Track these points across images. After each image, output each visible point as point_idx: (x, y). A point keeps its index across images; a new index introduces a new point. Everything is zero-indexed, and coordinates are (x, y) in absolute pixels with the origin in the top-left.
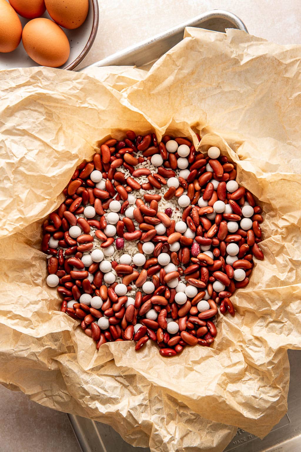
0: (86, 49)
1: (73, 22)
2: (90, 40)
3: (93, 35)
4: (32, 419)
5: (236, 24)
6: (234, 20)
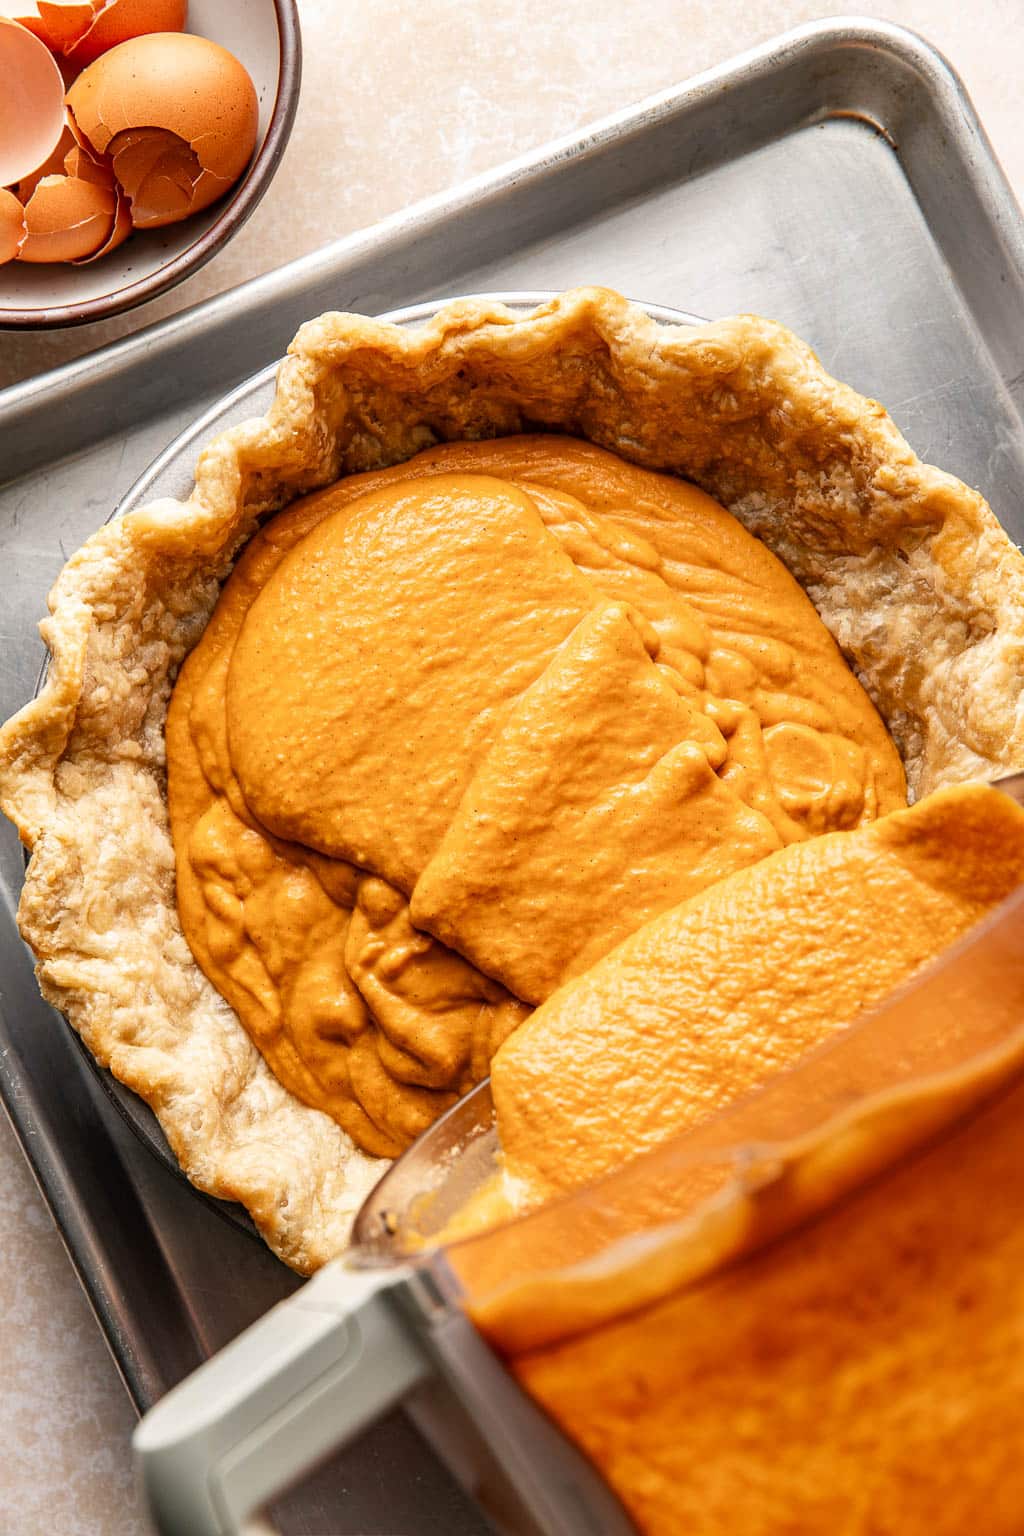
5: (923, 72)
6: (917, 57)
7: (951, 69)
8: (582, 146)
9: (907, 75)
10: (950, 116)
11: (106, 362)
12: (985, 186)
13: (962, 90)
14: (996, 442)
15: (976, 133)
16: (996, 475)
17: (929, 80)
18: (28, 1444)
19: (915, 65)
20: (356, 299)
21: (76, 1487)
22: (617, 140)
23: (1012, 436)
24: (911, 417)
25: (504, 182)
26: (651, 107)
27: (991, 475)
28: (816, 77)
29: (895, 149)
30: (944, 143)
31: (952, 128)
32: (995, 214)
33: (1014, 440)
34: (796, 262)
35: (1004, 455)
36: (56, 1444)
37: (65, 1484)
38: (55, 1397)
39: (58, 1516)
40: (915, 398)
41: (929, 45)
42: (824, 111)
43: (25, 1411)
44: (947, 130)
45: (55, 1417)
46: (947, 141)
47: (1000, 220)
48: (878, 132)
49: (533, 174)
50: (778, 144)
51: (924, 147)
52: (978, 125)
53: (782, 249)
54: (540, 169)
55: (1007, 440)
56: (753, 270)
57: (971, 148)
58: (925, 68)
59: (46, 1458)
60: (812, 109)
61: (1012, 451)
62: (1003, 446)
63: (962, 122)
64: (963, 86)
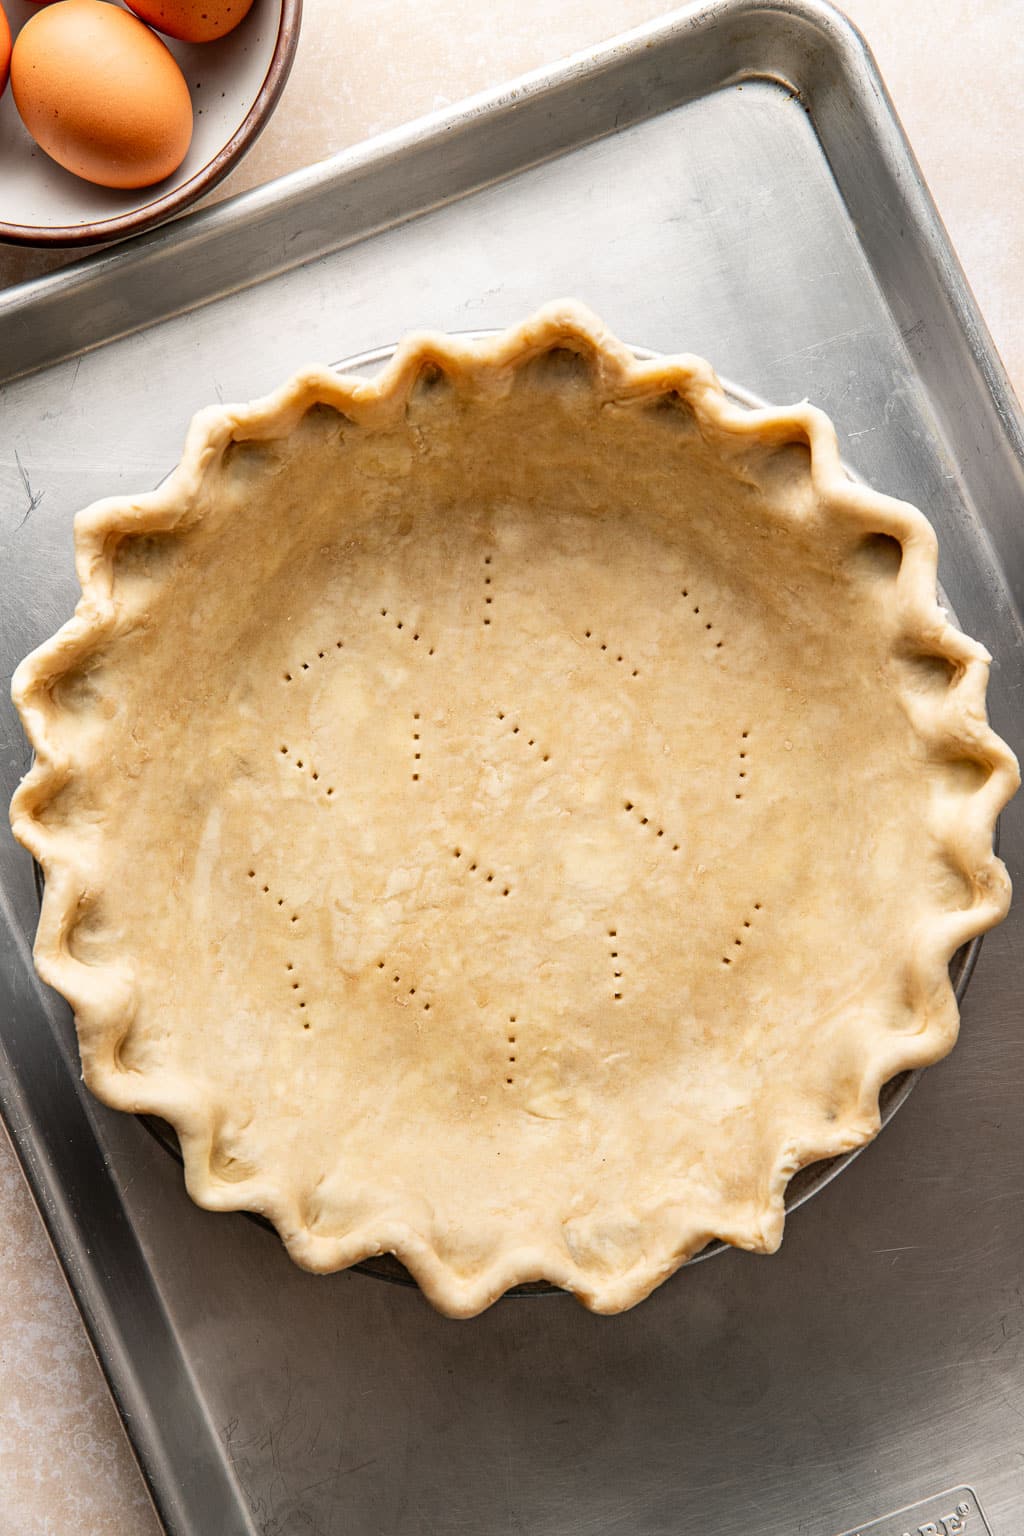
0: (254, 118)
1: (204, 16)
2: (269, 83)
3: (279, 66)
4: (47, 1518)
5: (832, 37)
6: (828, 23)
7: (859, 36)
8: (513, 96)
9: (818, 40)
10: (857, 79)
11: (62, 282)
12: (888, 145)
13: (869, 56)
14: (893, 387)
15: (880, 95)
16: (891, 419)
17: (838, 45)
18: (47, 1370)
19: (826, 31)
20: (300, 233)
21: (92, 1409)
22: (546, 91)
23: (907, 383)
24: (814, 362)
25: (439, 127)
26: (580, 61)
27: (887, 418)
28: (735, 39)
29: (807, 111)
30: (852, 104)
31: (858, 90)
32: (896, 172)
33: (909, 386)
34: (712, 214)
35: (899, 400)
36: (73, 1370)
37: (82, 1406)
38: (71, 1325)
39: (76, 1436)
40: (821, 344)
41: (840, 12)
42: (743, 73)
43: (44, 1339)
44: (854, 93)
45: (71, 1345)
46: (854, 103)
47: (901, 178)
48: (792, 95)
49: (468, 120)
50: (698, 102)
51: (833, 109)
52: (883, 89)
53: (699, 201)
54: (475, 115)
55: (902, 385)
56: (671, 220)
57: (875, 110)
58: (835, 34)
59: (63, 1383)
60: (731, 71)
61: (907, 396)
62: (899, 391)
63: (867, 85)
64: (870, 51)
